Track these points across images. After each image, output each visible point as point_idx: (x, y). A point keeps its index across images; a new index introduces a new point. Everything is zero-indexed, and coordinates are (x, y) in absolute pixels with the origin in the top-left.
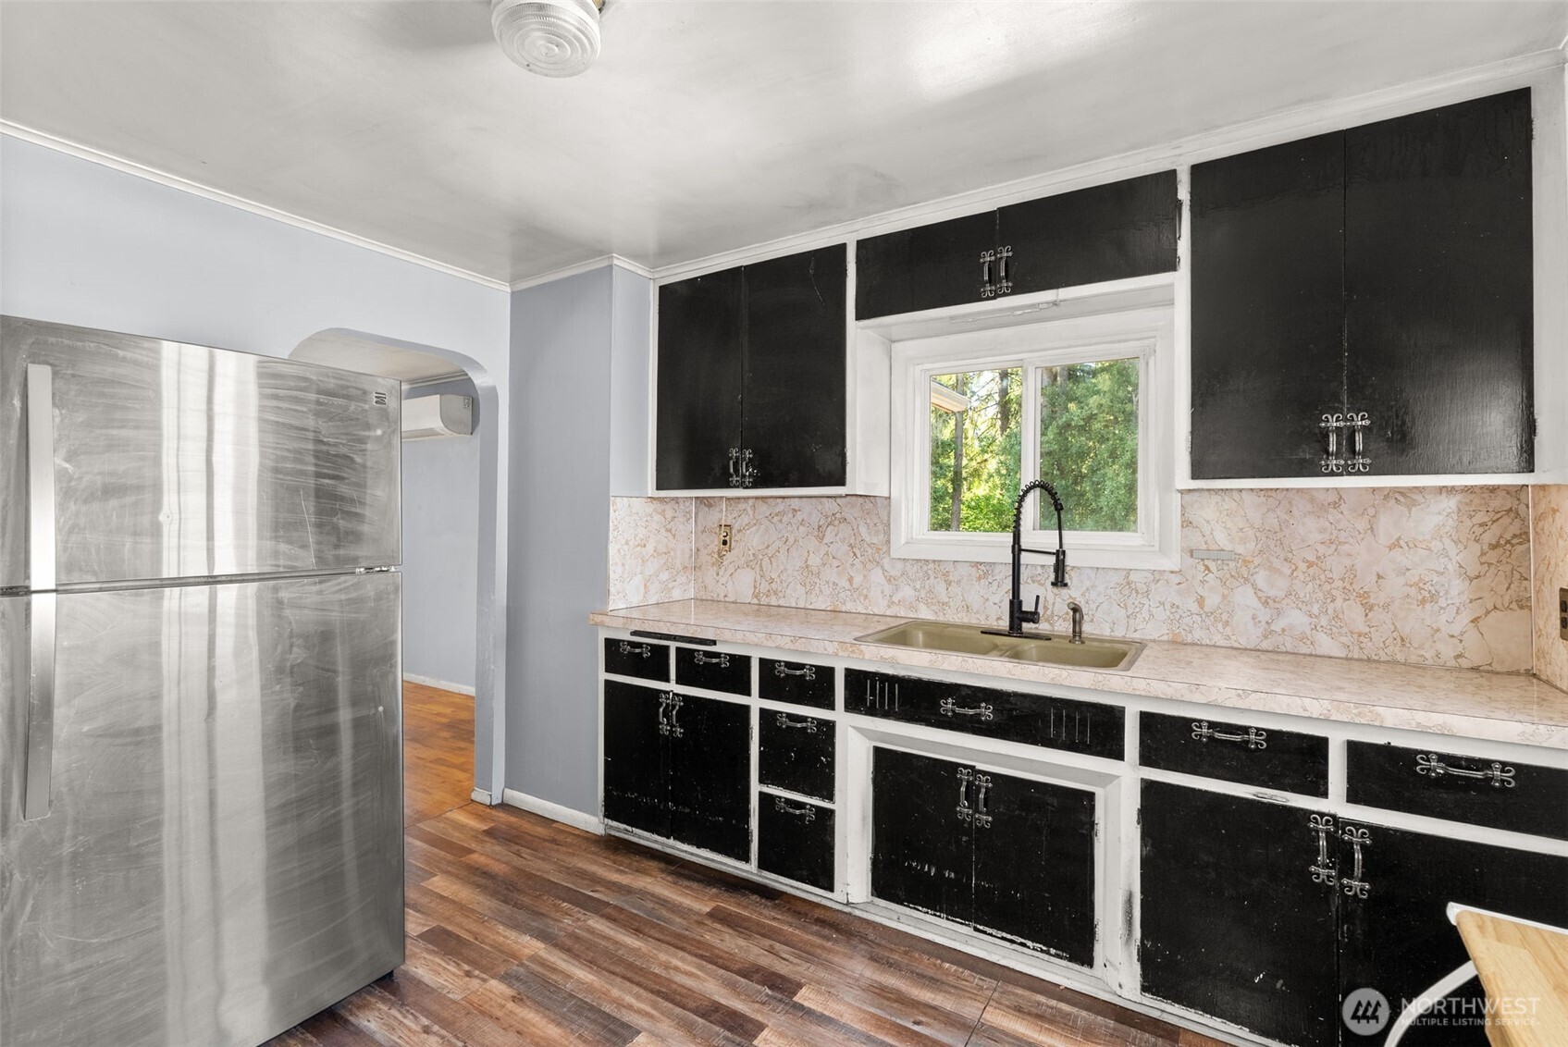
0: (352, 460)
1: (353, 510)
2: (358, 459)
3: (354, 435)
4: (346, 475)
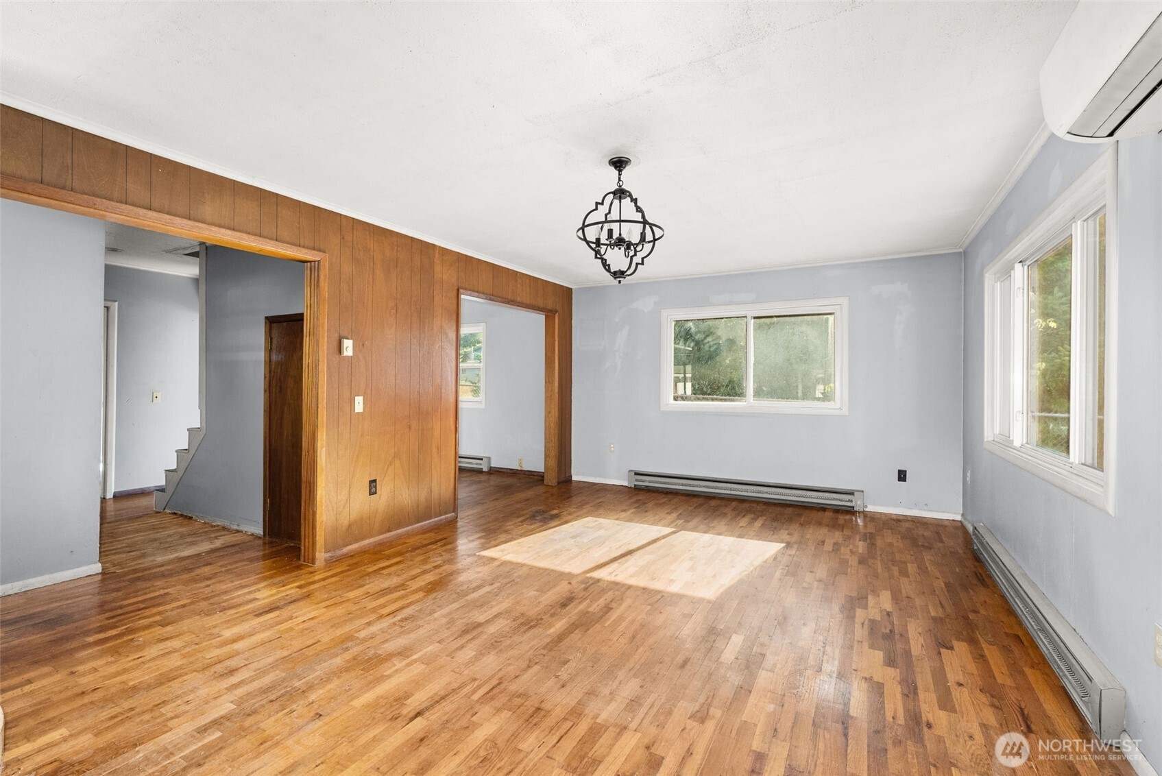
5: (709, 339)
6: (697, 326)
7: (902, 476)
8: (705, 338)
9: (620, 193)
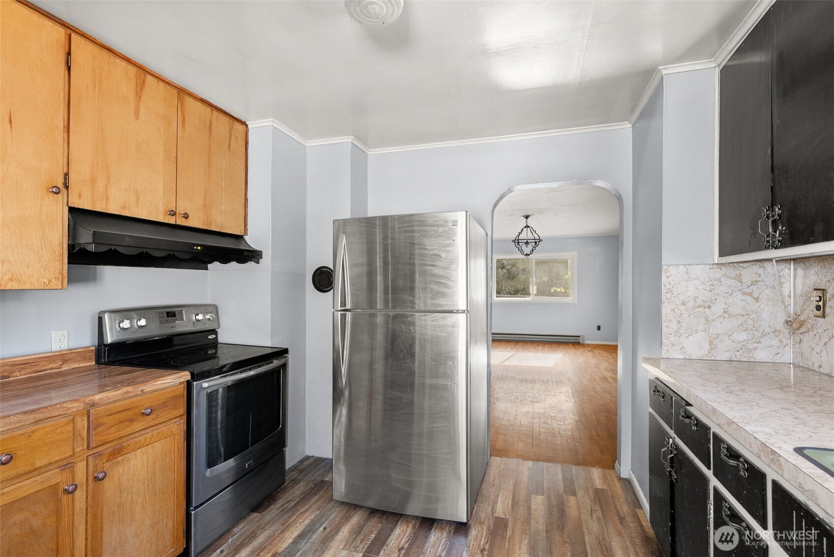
0: (440, 256)
1: (440, 281)
2: (443, 256)
3: (441, 244)
4: (437, 264)
5: (514, 268)
6: (507, 262)
7: (599, 328)
8: (512, 268)
9: (527, 227)
